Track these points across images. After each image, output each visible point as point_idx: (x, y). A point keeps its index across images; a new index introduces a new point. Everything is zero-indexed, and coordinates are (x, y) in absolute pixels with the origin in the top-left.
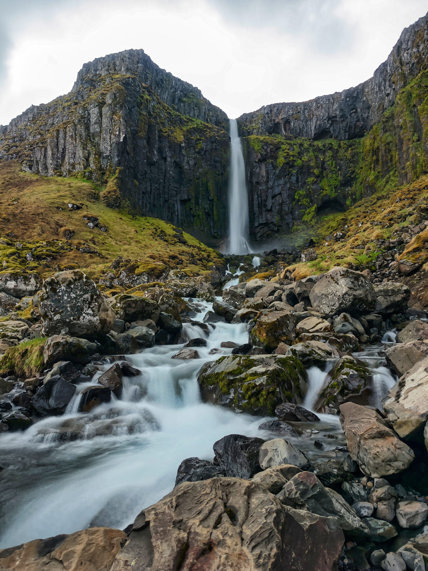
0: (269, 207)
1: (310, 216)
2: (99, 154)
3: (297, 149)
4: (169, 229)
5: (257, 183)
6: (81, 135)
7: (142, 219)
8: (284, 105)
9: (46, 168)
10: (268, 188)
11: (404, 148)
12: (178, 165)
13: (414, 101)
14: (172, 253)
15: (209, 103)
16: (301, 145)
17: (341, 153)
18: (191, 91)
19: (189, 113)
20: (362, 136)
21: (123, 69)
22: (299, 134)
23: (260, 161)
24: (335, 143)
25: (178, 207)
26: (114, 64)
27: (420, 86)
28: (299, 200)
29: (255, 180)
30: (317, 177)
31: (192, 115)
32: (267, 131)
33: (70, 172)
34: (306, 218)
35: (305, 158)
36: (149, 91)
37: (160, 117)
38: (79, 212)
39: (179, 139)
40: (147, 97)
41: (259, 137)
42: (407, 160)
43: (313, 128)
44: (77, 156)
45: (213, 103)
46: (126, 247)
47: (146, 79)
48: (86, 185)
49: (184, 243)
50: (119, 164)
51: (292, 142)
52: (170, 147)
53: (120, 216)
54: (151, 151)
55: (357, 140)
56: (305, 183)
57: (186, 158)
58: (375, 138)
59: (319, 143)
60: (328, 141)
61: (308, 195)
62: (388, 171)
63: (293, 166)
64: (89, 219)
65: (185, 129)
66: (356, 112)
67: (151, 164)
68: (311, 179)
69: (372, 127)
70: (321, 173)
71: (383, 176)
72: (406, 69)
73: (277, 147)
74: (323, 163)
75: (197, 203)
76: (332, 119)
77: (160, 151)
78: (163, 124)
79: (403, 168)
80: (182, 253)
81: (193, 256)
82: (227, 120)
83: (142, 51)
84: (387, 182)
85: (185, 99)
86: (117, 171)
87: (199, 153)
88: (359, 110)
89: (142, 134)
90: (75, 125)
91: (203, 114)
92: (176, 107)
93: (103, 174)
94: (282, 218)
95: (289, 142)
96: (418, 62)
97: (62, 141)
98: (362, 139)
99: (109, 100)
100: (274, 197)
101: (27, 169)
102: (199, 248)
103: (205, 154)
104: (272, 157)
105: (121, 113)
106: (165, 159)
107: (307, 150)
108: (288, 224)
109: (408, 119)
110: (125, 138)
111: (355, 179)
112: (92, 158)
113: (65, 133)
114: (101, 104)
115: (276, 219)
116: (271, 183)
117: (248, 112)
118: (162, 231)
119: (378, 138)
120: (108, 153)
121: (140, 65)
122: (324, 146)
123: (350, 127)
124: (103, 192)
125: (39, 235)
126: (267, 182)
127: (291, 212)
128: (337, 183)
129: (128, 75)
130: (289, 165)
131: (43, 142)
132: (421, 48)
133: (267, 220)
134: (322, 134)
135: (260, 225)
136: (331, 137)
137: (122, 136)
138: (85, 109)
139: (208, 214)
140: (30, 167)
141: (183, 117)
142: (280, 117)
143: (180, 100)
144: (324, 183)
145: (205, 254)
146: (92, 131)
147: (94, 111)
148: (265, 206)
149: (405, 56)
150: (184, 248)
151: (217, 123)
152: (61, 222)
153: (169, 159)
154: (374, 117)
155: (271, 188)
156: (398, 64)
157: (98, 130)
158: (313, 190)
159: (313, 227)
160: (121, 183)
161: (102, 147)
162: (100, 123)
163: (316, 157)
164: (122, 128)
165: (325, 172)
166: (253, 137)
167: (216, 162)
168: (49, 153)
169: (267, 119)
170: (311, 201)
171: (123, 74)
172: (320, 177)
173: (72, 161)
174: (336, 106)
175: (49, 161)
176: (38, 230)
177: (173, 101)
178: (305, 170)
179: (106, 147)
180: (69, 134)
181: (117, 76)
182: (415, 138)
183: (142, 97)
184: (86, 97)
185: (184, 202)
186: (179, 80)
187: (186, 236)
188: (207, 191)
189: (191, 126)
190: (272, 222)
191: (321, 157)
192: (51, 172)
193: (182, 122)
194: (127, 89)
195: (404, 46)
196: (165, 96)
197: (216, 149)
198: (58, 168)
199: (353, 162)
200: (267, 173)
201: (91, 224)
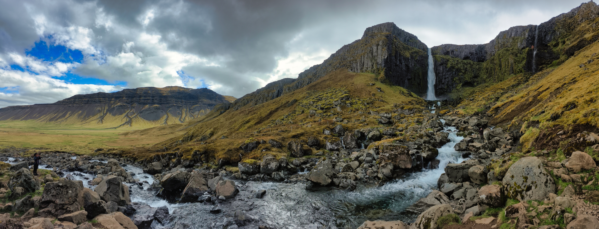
0: (443, 82)
1: (459, 87)
2: (377, 63)
3: (456, 62)
4: (405, 91)
5: (439, 73)
6: (370, 57)
7: (394, 87)
8: (452, 45)
9: (357, 70)
10: (443, 75)
11: (496, 71)
12: (407, 66)
13: (500, 57)
14: (409, 101)
15: (420, 42)
16: (458, 61)
17: (474, 66)
18: (413, 37)
19: (412, 46)
20: (483, 62)
21: (385, 30)
22: (457, 56)
23: (440, 65)
24: (472, 62)
25: (406, 81)
26: (381, 28)
27: (503, 53)
28: (455, 81)
29: (437, 72)
30: (463, 73)
31: (413, 46)
32: (444, 53)
33: (366, 70)
34: (458, 88)
35: (459, 66)
36: (396, 38)
37: (400, 48)
38: (374, 86)
39: (408, 56)
40: (395, 40)
41: (440, 56)
42: (496, 75)
43: (463, 55)
44: (369, 64)
45: (422, 42)
46: (392, 98)
47: (394, 33)
48: (373, 75)
49: (412, 96)
50: (385, 66)
51: (454, 59)
52: (404, 59)
53: (386, 86)
54: (396, 61)
55: (481, 63)
56: (458, 75)
57: (411, 63)
58: (487, 64)
59: (465, 61)
60: (469, 61)
61: (459, 79)
62: (490, 77)
63: (454, 68)
64: (378, 89)
65: (410, 52)
66: (482, 53)
67: (396, 65)
68: (461, 74)
69: (487, 60)
70: (465, 72)
71: (489, 78)
72: (500, 45)
73: (448, 60)
74: (466, 68)
75: (415, 80)
76: (472, 54)
77: (400, 60)
78: (401, 50)
79: (495, 77)
80: (412, 100)
81: (417, 102)
82: (427, 48)
83: (393, 23)
84: (490, 80)
85: (410, 40)
86: (384, 69)
87: (416, 61)
88: (483, 53)
89: (393, 55)
90: (368, 54)
91: (418, 46)
92: (406, 43)
93: (379, 70)
94: (448, 87)
95: (453, 59)
96: (503, 44)
97: (363, 60)
98: (483, 63)
99: (381, 43)
100: (445, 79)
101: (350, 71)
102: (418, 98)
103: (418, 61)
104: (445, 64)
105: (386, 48)
106: (402, 63)
107: (460, 63)
108: (450, 89)
109: (498, 62)
110: (387, 57)
111: (479, 76)
112: (374, 65)
113: (364, 57)
114: (378, 45)
115: (446, 87)
116: (444, 74)
117: (436, 46)
118: (403, 92)
119: (489, 65)
120: (380, 63)
121: (392, 28)
122: (467, 62)
123: (479, 58)
124: (379, 77)
125: (365, 96)
126: (443, 73)
127: (452, 85)
128: (471, 76)
129: (387, 33)
130: (453, 67)
131: (356, 60)
132: (505, 40)
133: (442, 87)
134: (466, 58)
135: (439, 89)
136: (470, 60)
137: (386, 56)
138: (371, 47)
139: (419, 84)
140: (352, 70)
141: (410, 47)
142: (450, 49)
143: (408, 40)
144: (466, 76)
145: (421, 101)
146: (374, 55)
147: (375, 48)
148: (442, 82)
149: (500, 41)
150: (412, 98)
151: (424, 49)
152: (370, 91)
153: (403, 63)
154: (488, 57)
155: (445, 75)
156: (497, 43)
157: (376, 55)
158: (462, 78)
159: (460, 91)
160: (386, 74)
161: (378, 61)
162: (377, 52)
163: (464, 66)
164: (386, 53)
165: (466, 72)
166: (437, 55)
167: (422, 64)
168: (358, 64)
169: (444, 49)
170: (460, 82)
171: (385, 33)
172: (465, 73)
173: (367, 66)
174: (474, 49)
175: (359, 67)
176: (364, 94)
177: (405, 41)
178: (459, 70)
179: (380, 60)
180: (365, 57)
181: (383, 34)
182: (499, 69)
183: (393, 41)
184: (370, 42)
185: (409, 79)
186: (408, 33)
187: (412, 93)
188: (419, 75)
189: (413, 51)
190: (444, 88)
191: (466, 66)
192: (359, 71)
193: (409, 49)
194: (387, 38)
195: (500, 37)
196: (401, 39)
197: (423, 60)
198: (361, 69)
199: (479, 70)
200: (443, 69)
201: (379, 91)
